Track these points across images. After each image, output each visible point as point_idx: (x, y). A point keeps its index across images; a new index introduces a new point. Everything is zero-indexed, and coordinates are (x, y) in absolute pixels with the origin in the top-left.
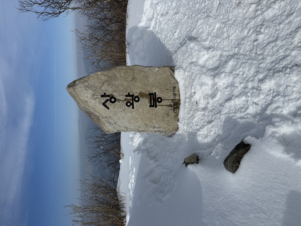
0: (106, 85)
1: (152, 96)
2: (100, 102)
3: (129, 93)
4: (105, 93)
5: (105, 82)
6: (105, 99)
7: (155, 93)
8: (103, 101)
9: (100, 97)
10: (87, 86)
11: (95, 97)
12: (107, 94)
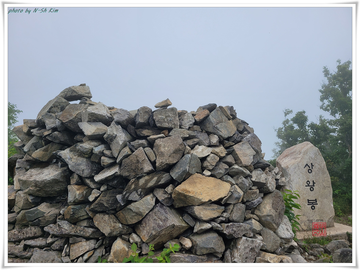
0: (319, 166)
1: (315, 201)
2: (308, 162)
3: (315, 183)
4: (313, 166)
5: (320, 166)
6: (310, 165)
7: (317, 204)
8: (308, 165)
9: (311, 162)
10: (316, 154)
11: (311, 159)
12: (313, 167)
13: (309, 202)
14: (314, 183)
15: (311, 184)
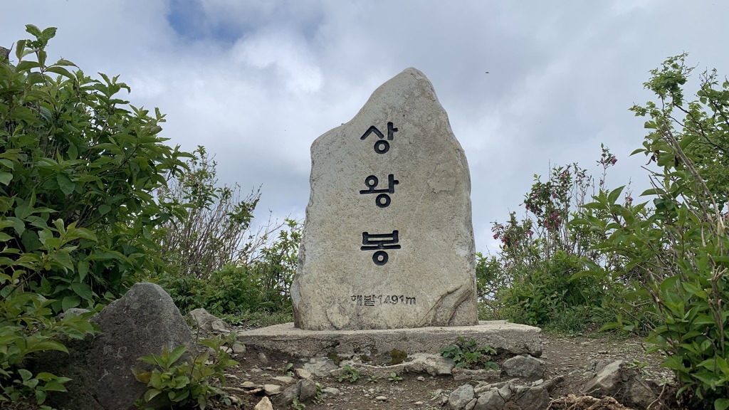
1: (392, 239)
2: (378, 121)
3: (397, 182)
4: (396, 130)
6: (384, 130)
7: (399, 247)
8: (378, 127)
9: (389, 120)
10: (412, 94)
11: (389, 111)
12: (395, 134)
13: (370, 239)
14: (393, 181)
15: (383, 184)
